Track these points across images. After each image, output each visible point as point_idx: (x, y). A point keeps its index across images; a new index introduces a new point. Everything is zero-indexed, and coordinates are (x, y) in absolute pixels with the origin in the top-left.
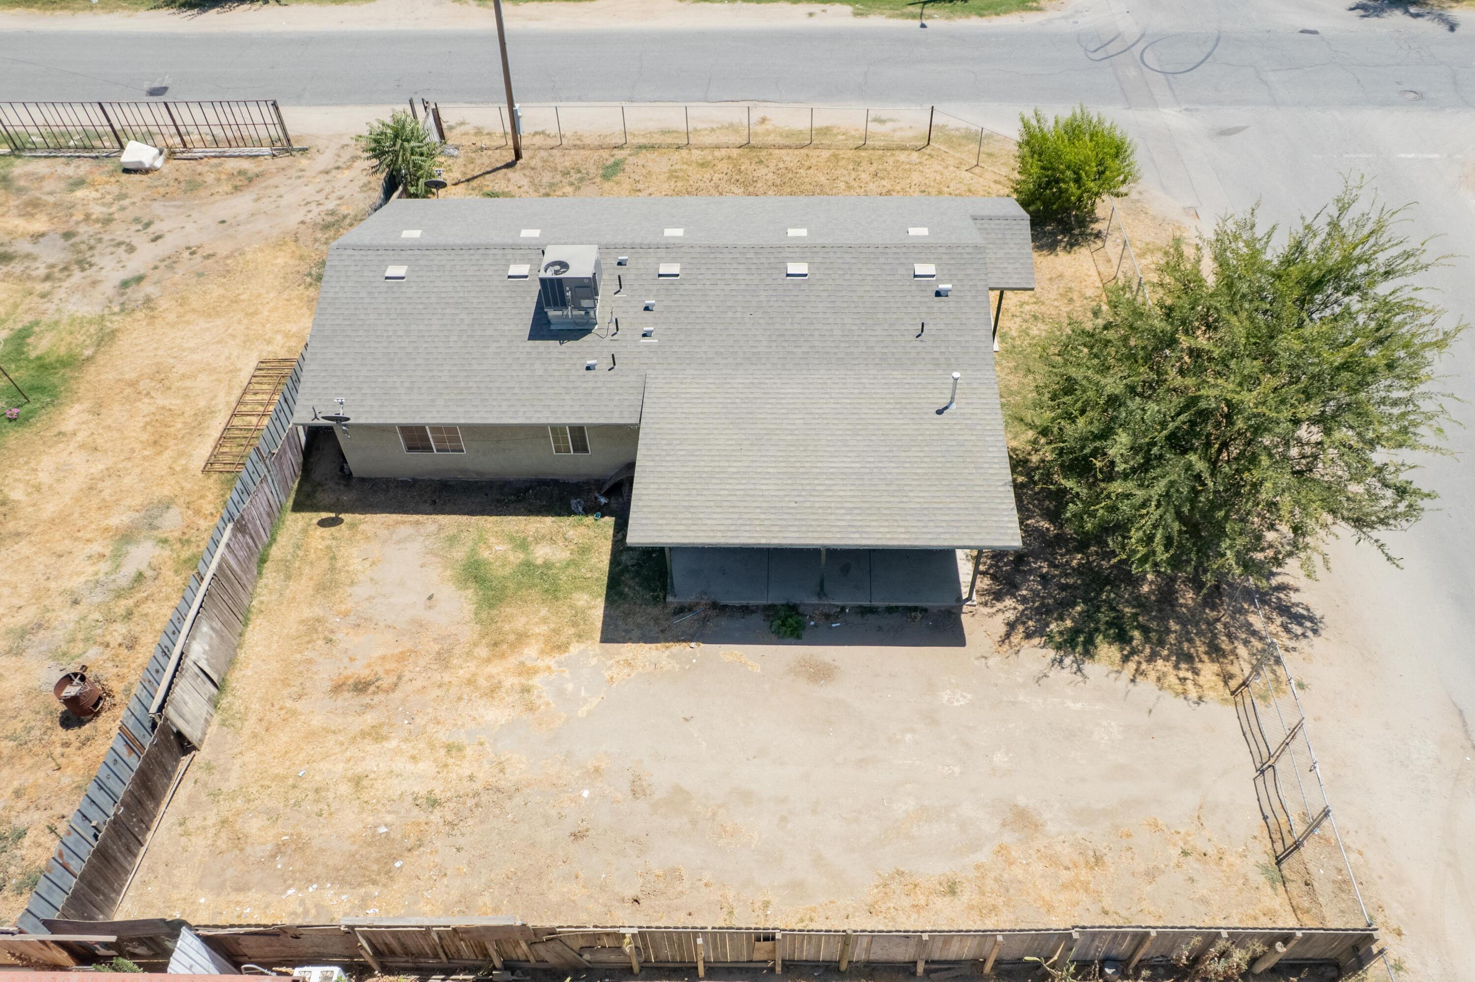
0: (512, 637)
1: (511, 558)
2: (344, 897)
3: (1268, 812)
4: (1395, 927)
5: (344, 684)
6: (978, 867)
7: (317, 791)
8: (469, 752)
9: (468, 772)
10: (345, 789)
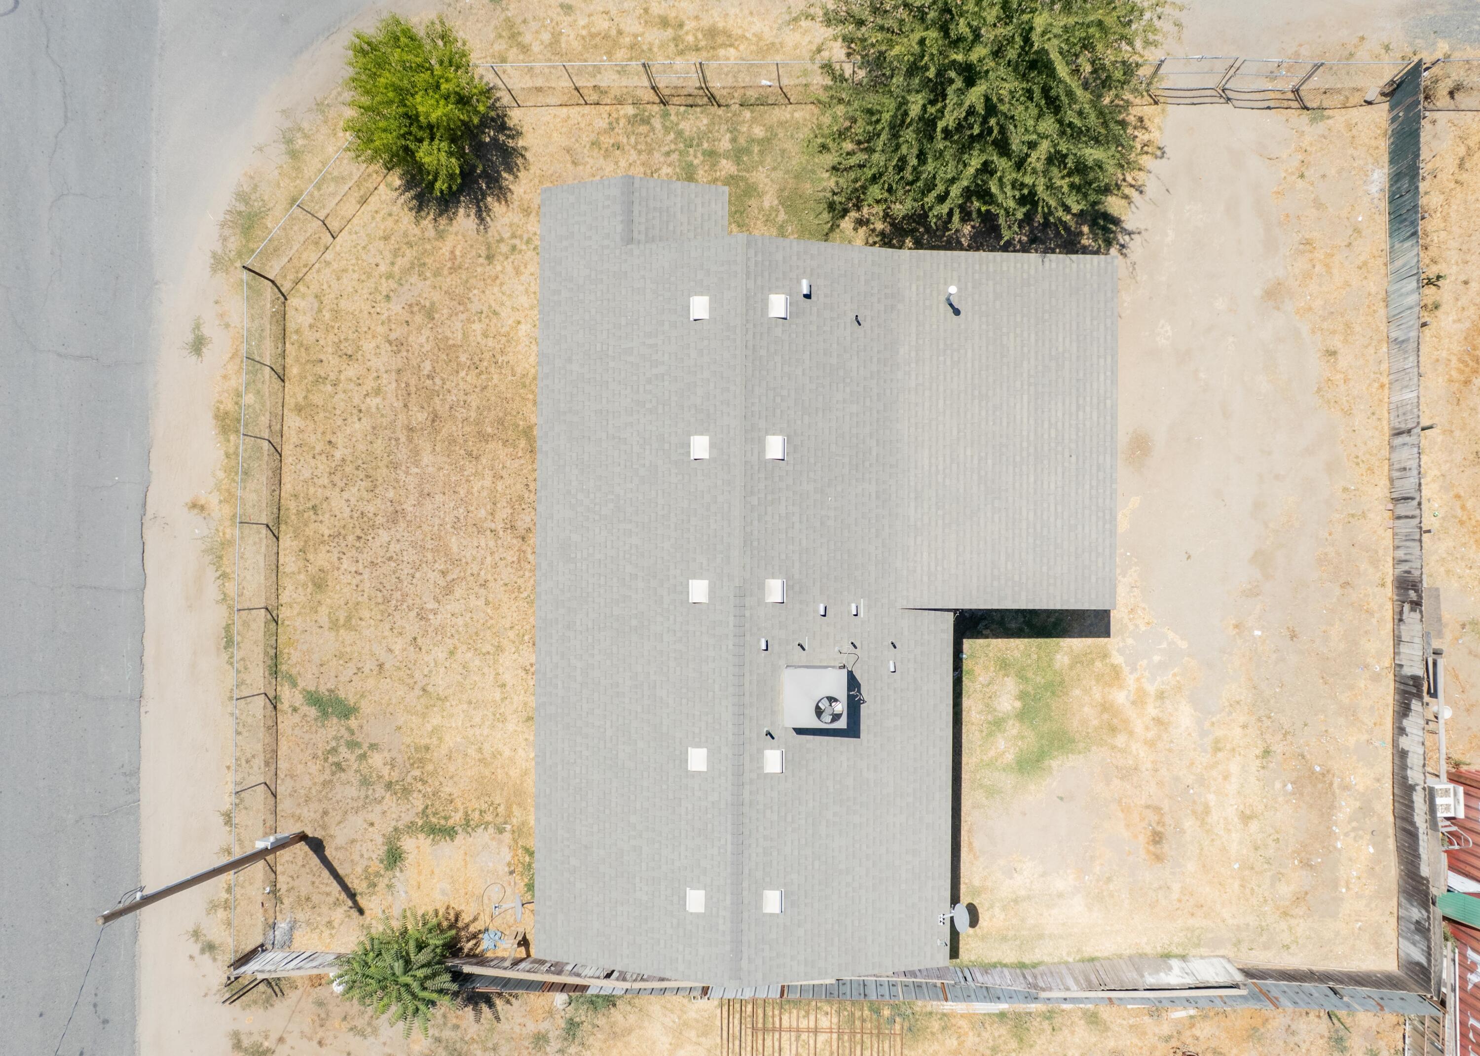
0: (1106, 716)
1: (1015, 732)
2: (1343, 804)
3: (1266, 104)
4: (1358, 39)
5: (1154, 854)
6: (1313, 332)
7: (1256, 849)
8: (1219, 733)
9: (1239, 730)
10: (1254, 826)
